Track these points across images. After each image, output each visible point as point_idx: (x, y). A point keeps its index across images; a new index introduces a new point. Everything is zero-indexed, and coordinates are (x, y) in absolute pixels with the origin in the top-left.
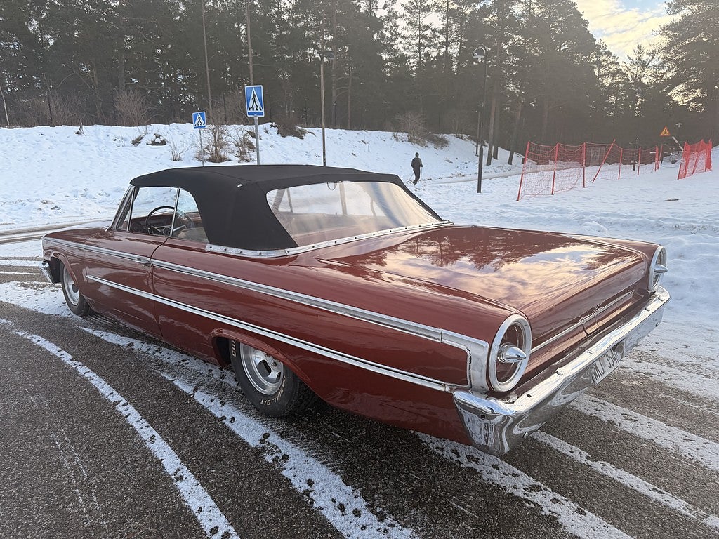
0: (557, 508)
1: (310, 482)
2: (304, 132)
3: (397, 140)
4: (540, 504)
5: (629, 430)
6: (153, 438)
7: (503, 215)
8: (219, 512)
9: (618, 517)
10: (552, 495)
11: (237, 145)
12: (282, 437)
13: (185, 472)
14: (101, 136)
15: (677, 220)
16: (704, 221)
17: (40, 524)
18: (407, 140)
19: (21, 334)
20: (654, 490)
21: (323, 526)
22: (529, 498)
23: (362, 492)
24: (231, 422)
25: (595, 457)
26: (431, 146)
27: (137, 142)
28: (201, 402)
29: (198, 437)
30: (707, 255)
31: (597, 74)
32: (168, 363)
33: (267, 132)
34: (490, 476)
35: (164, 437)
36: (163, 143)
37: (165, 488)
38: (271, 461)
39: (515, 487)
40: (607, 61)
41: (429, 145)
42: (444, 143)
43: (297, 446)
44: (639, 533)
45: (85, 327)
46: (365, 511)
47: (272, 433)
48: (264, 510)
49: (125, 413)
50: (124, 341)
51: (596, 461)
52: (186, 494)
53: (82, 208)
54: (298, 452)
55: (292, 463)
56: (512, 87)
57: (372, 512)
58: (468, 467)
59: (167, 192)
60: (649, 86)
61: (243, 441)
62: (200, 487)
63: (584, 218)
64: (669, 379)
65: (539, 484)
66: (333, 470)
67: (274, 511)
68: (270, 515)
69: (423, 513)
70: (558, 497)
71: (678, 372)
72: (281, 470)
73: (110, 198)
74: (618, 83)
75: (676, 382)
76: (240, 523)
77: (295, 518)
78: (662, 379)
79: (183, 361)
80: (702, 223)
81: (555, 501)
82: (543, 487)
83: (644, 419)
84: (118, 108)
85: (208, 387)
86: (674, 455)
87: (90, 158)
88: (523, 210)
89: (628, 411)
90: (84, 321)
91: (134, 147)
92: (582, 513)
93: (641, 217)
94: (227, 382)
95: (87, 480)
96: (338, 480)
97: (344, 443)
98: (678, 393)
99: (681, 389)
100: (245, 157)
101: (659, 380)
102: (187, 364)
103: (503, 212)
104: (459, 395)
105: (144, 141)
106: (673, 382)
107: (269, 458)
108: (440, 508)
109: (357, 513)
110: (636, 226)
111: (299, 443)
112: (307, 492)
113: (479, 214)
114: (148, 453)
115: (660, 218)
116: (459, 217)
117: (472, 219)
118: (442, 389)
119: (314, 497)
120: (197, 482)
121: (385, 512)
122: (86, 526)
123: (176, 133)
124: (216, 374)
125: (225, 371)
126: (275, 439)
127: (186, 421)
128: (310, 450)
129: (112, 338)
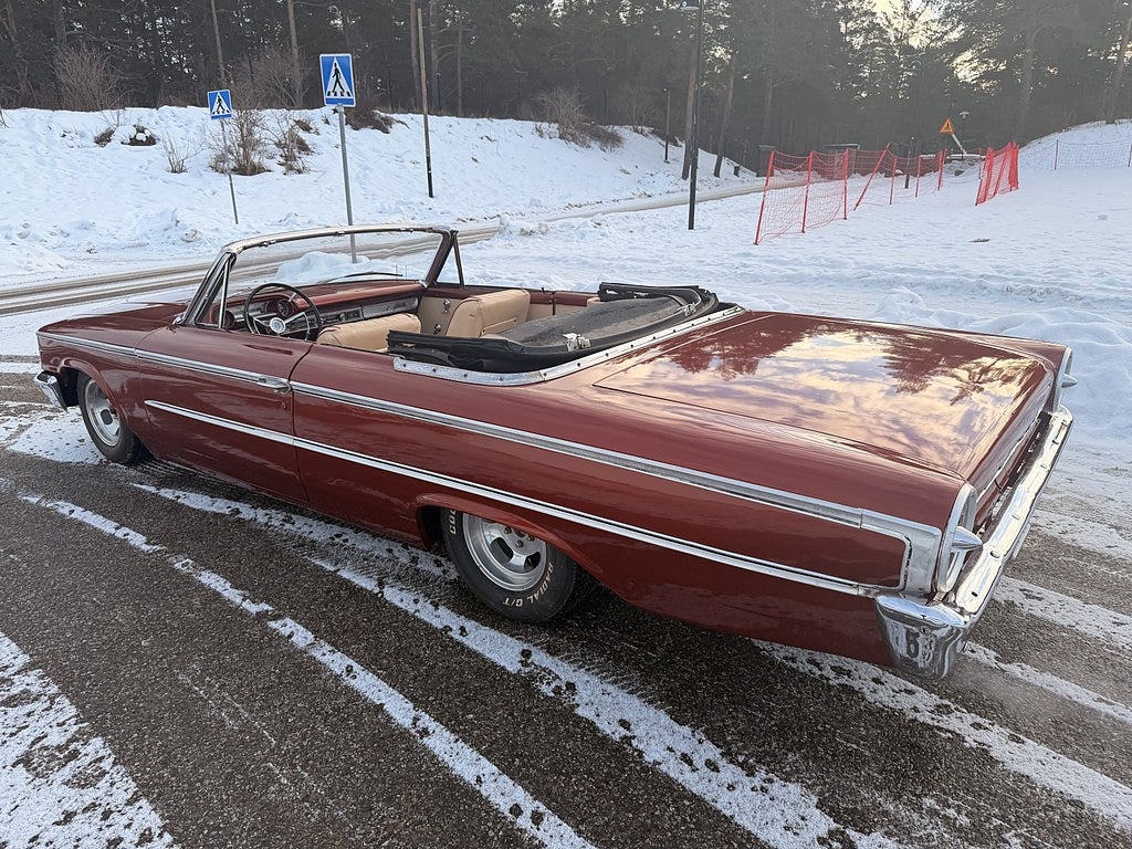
0: (983, 736)
1: (624, 724)
2: (389, 122)
3: (541, 135)
4: (958, 732)
5: (1038, 613)
6: (349, 670)
7: (746, 270)
8: (511, 782)
9: (1067, 744)
10: (970, 718)
11: (278, 145)
12: (552, 654)
13: (426, 720)
14: (38, 129)
15: (1006, 279)
16: (1046, 280)
17: (236, 824)
18: (558, 135)
19: (34, 500)
20: (1100, 700)
21: (672, 790)
22: (940, 724)
23: (706, 732)
24: (461, 634)
25: (1005, 657)
26: (595, 145)
27: (103, 139)
28: (400, 605)
29: (422, 663)
30: (1080, 341)
31: (843, 30)
32: (312, 541)
33: (327, 122)
34: (876, 696)
35: (367, 666)
36: (151, 141)
37: (407, 749)
38: (552, 694)
39: (916, 710)
40: (858, 9)
41: (592, 144)
42: (614, 140)
43: (580, 667)
44: (1101, 763)
45: (142, 484)
46: (722, 763)
47: (533, 649)
48: (575, 772)
49: (285, 631)
50: (221, 506)
51: (1010, 663)
52: (447, 758)
53: (30, 259)
54: (586, 678)
55: (584, 694)
56: (719, 52)
57: (731, 762)
58: (839, 684)
59: (170, 227)
60: (920, 51)
61: (494, 665)
62: (463, 744)
63: (869, 275)
64: (1064, 533)
65: (946, 702)
66: (650, 702)
67: (590, 774)
68: (586, 780)
69: (805, 758)
70: (978, 720)
71: (1073, 521)
72: (573, 707)
73: (70, 241)
74: (874, 45)
75: (1076, 536)
76: (549, 795)
77: (625, 780)
78: (1054, 532)
79: (337, 536)
80: (1043, 283)
81: (977, 726)
82: (953, 707)
83: (1051, 596)
84: (62, 78)
85: (398, 578)
86: (1107, 647)
87: (22, 168)
88: (774, 262)
89: (1026, 585)
90: (132, 472)
91: (99, 149)
92: (1018, 741)
93: (952, 274)
94: (426, 568)
95: (278, 746)
96: (665, 719)
97: (648, 658)
98: (1082, 553)
99: (1085, 546)
100: (294, 164)
101: (1053, 534)
102: (346, 540)
103: (745, 266)
104: (882, 600)
105: (116, 138)
106: (1071, 536)
107: (547, 690)
108: (826, 750)
109: (712, 766)
110: (949, 288)
111: (582, 663)
112: (627, 740)
113: (707, 268)
114: (354, 696)
115: (982, 276)
116: (677, 273)
117: (697, 277)
118: (854, 592)
119: (641, 747)
120: (453, 737)
121: (751, 761)
122: (313, 820)
123: (171, 123)
124: (404, 558)
125: (413, 550)
126: (540, 658)
127: (388, 636)
128: (602, 671)
129: (196, 501)
